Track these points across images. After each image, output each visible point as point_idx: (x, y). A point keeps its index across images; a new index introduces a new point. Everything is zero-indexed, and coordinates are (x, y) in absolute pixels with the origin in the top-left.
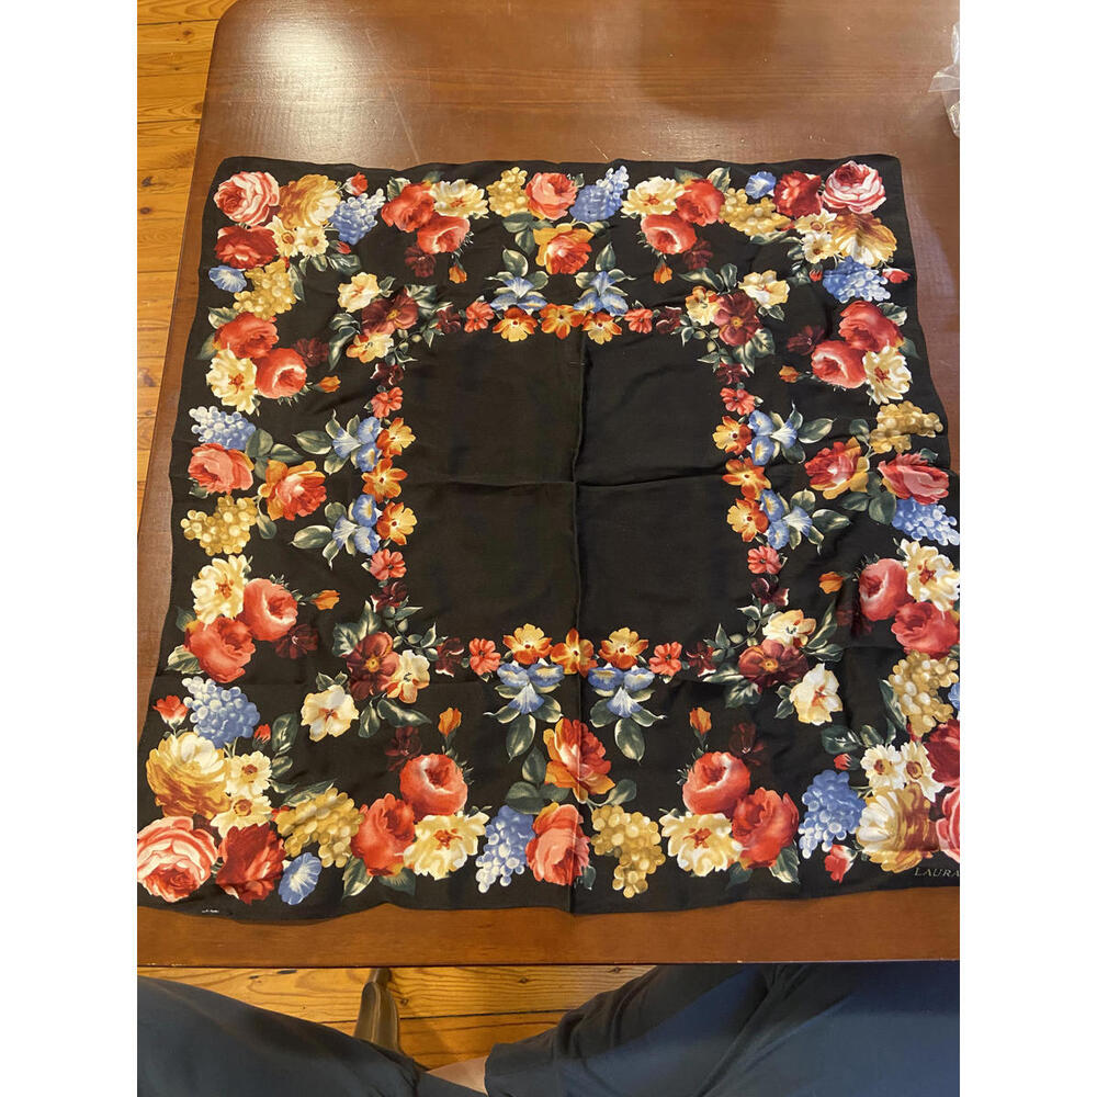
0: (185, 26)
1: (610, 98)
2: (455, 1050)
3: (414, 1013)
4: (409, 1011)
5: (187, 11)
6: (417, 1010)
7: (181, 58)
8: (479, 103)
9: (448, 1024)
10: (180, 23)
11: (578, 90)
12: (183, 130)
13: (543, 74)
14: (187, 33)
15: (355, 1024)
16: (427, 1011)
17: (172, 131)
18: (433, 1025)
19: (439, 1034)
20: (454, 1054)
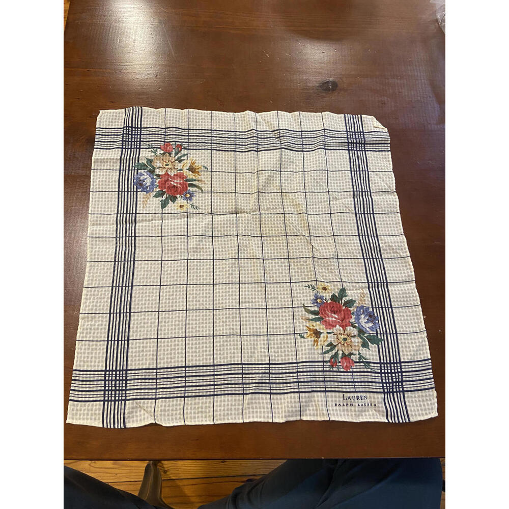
2: (189, 495)
3: (169, 477)
4: (167, 476)
6: (171, 476)
8: (205, 27)
9: (185, 482)
11: (255, 22)
15: (141, 482)
16: (176, 476)
18: (180, 483)
19: (182, 487)
20: (189, 497)
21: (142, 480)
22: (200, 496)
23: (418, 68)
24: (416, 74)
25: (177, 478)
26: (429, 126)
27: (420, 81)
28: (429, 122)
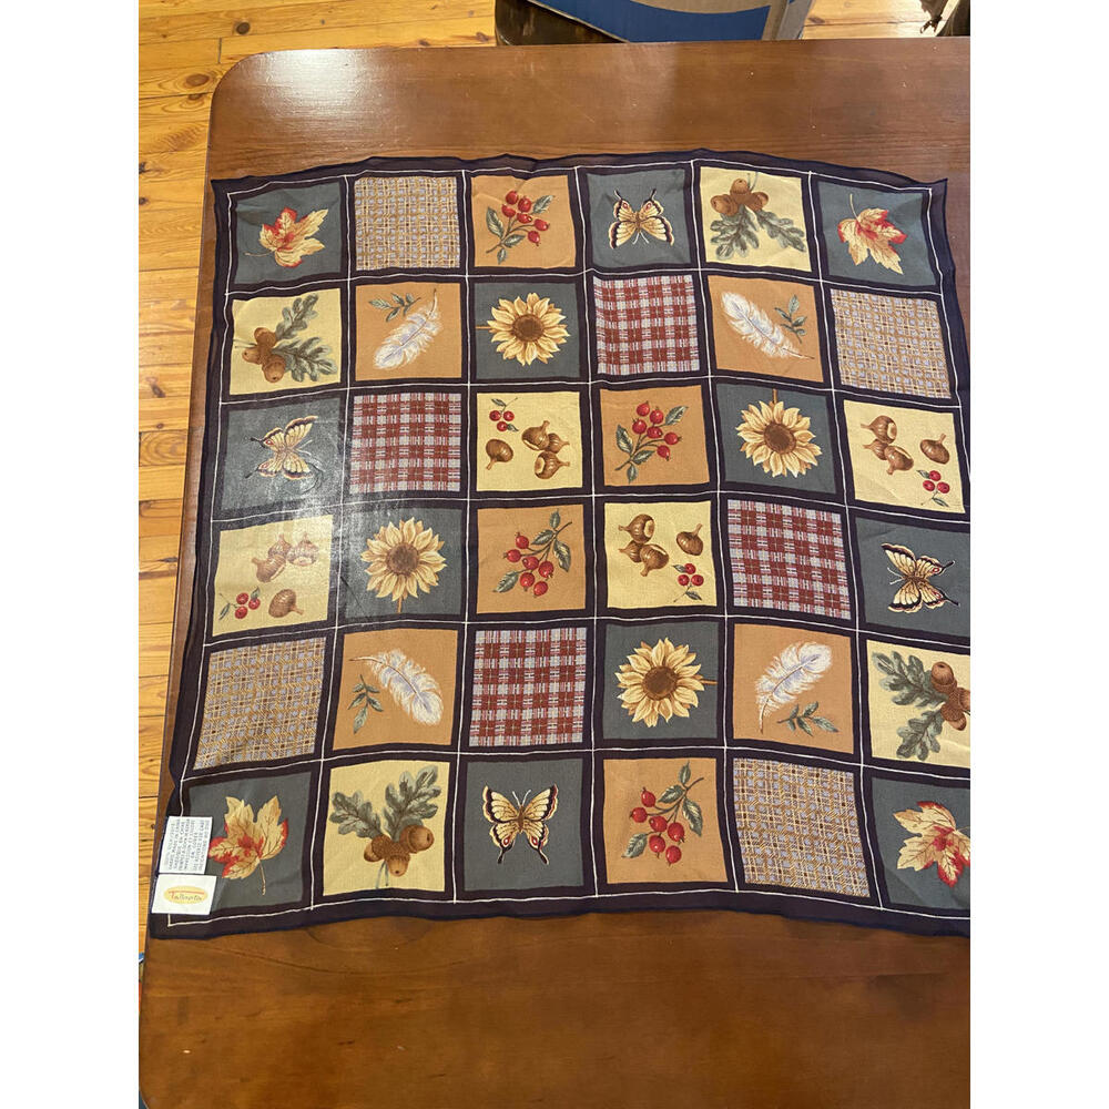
12: (176, 108)
17: (163, 109)
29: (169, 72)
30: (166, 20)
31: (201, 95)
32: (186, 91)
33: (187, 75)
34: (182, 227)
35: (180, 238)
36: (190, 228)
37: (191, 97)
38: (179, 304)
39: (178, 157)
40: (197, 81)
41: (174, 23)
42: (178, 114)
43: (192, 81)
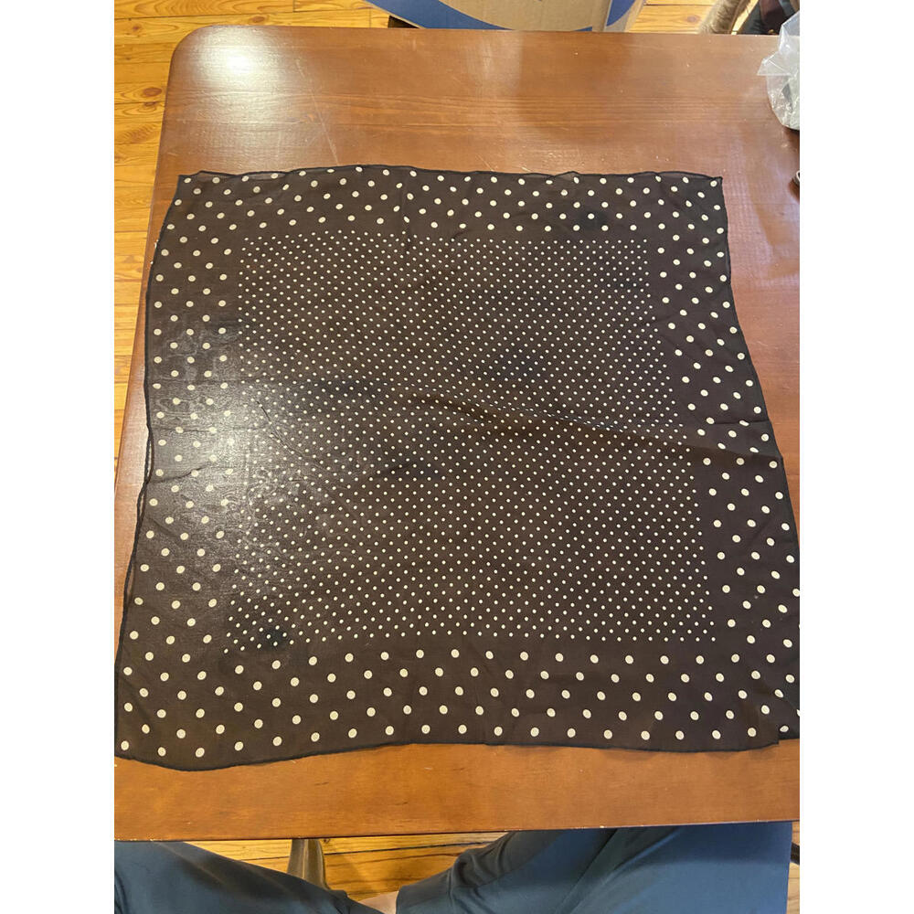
0: (135, 22)
1: (496, 123)
2: (369, 879)
3: (334, 850)
4: (330, 848)
5: (137, 9)
6: (336, 847)
7: (131, 49)
8: (391, 126)
9: (363, 858)
10: (130, 19)
11: (471, 115)
12: (134, 112)
13: (443, 101)
14: (136, 28)
15: (288, 860)
16: (344, 848)
17: (124, 112)
18: (349, 858)
19: (356, 866)
20: (367, 881)
21: (289, 855)
22: (387, 880)
23: (738, 185)
24: (734, 194)
25: (348, 851)
26: (757, 282)
27: (741, 207)
28: (756, 275)
29: (130, 85)
30: (131, 47)
31: (154, 103)
32: (143, 100)
33: (143, 88)
34: (134, 200)
35: (133, 209)
36: (141, 202)
37: (146, 104)
38: (128, 259)
39: (134, 148)
40: (153, 93)
41: (136, 50)
42: (135, 116)
43: (147, 93)
